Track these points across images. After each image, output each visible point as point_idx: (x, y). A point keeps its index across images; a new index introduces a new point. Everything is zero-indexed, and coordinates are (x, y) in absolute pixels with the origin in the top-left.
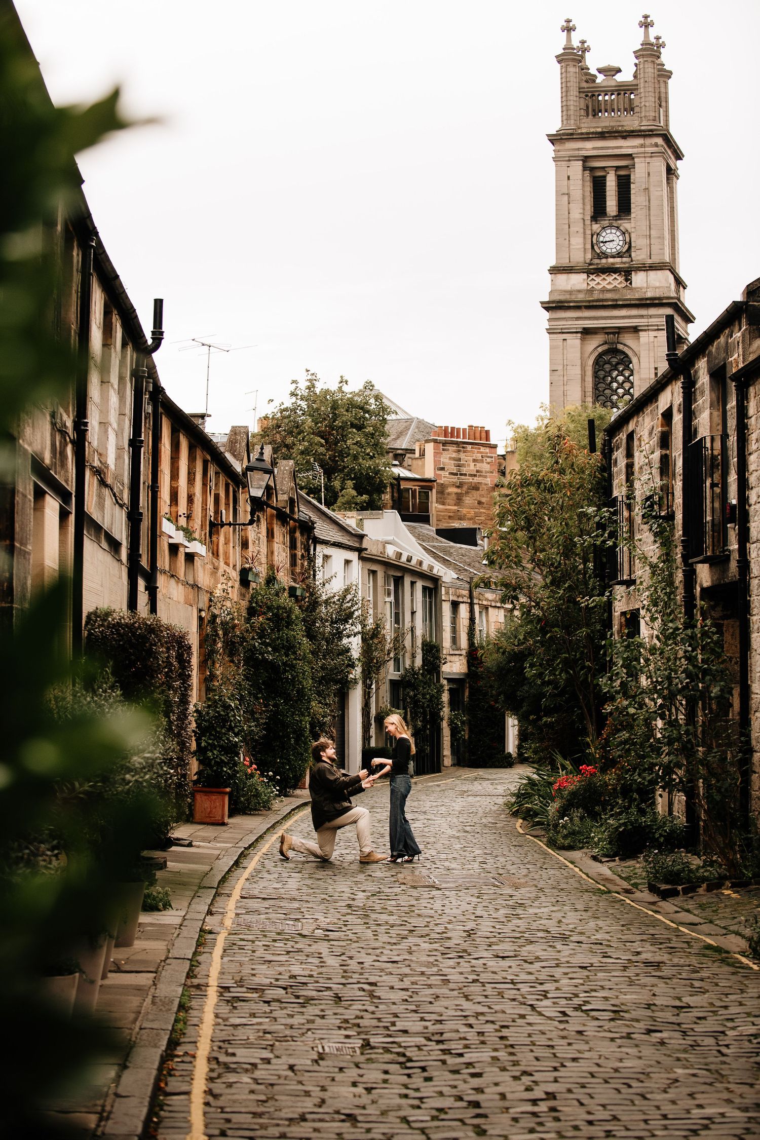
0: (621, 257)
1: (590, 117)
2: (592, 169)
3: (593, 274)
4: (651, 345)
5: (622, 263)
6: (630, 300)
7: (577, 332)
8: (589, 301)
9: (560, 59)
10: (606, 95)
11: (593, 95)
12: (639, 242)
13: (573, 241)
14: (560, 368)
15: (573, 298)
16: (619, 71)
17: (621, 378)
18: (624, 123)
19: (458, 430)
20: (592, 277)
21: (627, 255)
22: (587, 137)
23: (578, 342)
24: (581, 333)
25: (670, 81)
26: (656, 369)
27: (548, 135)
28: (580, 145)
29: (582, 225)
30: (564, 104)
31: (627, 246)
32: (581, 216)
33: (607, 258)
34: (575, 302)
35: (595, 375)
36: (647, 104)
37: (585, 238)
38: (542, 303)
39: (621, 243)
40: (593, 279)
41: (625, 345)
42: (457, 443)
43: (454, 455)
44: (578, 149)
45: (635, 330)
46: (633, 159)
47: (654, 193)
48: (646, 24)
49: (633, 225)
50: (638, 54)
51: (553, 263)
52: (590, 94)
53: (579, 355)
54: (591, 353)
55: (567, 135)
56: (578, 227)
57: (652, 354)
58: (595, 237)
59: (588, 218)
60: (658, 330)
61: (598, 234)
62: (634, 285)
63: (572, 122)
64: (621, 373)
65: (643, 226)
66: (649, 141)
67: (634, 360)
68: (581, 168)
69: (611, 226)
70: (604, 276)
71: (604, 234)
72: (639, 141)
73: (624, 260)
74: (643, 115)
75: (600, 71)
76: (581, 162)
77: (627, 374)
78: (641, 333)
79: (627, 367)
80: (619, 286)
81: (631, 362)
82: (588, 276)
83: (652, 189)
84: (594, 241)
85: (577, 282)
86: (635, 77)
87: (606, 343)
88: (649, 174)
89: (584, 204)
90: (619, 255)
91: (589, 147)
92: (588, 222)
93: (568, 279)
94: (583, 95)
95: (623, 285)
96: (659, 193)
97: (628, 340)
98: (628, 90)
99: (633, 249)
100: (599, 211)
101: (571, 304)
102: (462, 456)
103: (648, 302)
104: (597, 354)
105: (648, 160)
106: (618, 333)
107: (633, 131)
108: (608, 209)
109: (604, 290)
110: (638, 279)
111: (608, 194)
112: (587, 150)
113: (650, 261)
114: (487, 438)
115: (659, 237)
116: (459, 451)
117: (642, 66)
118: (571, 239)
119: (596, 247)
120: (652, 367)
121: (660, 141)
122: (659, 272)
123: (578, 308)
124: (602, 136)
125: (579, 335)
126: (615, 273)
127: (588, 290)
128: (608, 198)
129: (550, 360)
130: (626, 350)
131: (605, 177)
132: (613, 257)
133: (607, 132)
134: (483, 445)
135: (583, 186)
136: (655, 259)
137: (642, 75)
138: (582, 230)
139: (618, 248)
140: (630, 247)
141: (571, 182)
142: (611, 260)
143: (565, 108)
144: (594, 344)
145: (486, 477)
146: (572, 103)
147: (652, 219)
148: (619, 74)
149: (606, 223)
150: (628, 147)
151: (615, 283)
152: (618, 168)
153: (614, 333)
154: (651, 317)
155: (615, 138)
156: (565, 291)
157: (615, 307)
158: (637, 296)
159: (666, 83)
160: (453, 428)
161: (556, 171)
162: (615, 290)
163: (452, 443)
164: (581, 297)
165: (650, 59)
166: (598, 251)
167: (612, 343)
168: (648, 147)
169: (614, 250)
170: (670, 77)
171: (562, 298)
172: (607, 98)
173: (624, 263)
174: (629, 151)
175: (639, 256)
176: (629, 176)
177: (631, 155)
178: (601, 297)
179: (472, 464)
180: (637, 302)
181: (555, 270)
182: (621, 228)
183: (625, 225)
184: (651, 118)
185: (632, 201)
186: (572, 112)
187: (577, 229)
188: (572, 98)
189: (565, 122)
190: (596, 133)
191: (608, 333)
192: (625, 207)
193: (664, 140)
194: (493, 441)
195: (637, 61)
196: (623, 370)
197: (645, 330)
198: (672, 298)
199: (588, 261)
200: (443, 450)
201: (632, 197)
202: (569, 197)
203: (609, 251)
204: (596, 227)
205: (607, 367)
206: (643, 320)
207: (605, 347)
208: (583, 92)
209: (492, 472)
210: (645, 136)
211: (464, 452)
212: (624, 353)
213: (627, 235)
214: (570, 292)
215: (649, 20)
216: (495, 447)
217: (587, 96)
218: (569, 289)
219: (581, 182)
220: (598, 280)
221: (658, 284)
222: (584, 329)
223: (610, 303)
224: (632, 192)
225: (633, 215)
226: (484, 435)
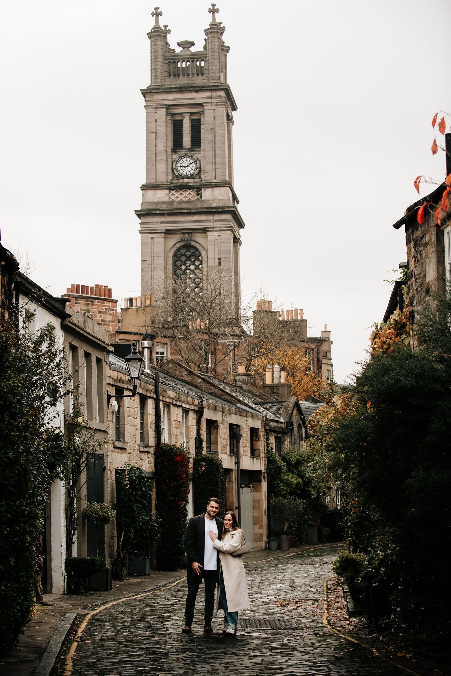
0: (194, 178)
1: (172, 77)
2: (173, 115)
3: (173, 190)
4: (216, 242)
5: (194, 182)
6: (201, 208)
7: (161, 233)
8: (171, 210)
9: (151, 35)
10: (183, 61)
11: (174, 62)
12: (207, 167)
13: (159, 166)
14: (149, 258)
15: (159, 207)
16: (193, 44)
17: (192, 267)
18: (197, 82)
19: (87, 287)
20: (173, 192)
21: (198, 176)
22: (169, 91)
23: (162, 240)
24: (164, 233)
25: (228, 55)
26: (220, 259)
27: (141, 90)
28: (164, 96)
29: (165, 155)
30: (153, 67)
31: (198, 170)
32: (165, 148)
33: (183, 178)
34: (160, 210)
35: (174, 264)
36: (214, 68)
37: (167, 165)
38: (136, 211)
39: (194, 168)
40: (173, 194)
41: (196, 242)
42: (87, 298)
43: (84, 307)
44: (163, 100)
45: (204, 231)
46: (203, 107)
47: (218, 132)
48: (213, 10)
49: (202, 155)
50: (207, 32)
51: (144, 182)
52: (172, 61)
53: (162, 249)
54: (171, 248)
55: (155, 89)
56: (162, 157)
57: (216, 248)
58: (174, 163)
59: (170, 150)
60: (221, 230)
61: (177, 162)
62: (203, 198)
63: (159, 80)
64: (193, 263)
65: (210, 154)
66: (215, 94)
67: (203, 253)
68: (165, 113)
69: (186, 156)
70: (181, 192)
71: (181, 161)
72: (208, 94)
73: (196, 180)
74: (211, 75)
75: (179, 44)
76: (165, 109)
77: (197, 263)
78: (209, 233)
79: (197, 259)
80: (192, 199)
81: (200, 255)
82: (170, 192)
83: (217, 128)
84: (174, 167)
85: (162, 195)
86: (205, 48)
87: (182, 240)
88: (215, 118)
89: (167, 140)
90: (192, 176)
91: (171, 98)
92: (170, 153)
93: (155, 194)
94: (167, 62)
95: (195, 198)
96: (222, 132)
97: (199, 238)
98: (200, 58)
99: (202, 173)
100: (177, 145)
101: (157, 212)
102: (90, 308)
103: (214, 210)
104: (175, 248)
105: (214, 107)
106: (192, 233)
107: (203, 87)
108: (184, 144)
109: (181, 202)
110: (207, 194)
111: (184, 132)
112: (169, 100)
113: (215, 181)
114: (110, 295)
115: (222, 164)
116: (88, 304)
117: (210, 41)
118: (157, 165)
119: (175, 171)
120: (217, 257)
121: (223, 94)
122: (222, 189)
123: (162, 214)
124: (181, 90)
125: (163, 235)
126: (189, 189)
127: (169, 202)
128: (184, 136)
129: (142, 253)
130: (197, 245)
131: (182, 120)
132: (188, 178)
133: (185, 87)
134: (106, 300)
135: (166, 126)
136: (219, 179)
137: (210, 47)
138: (165, 158)
139: (192, 171)
140: (200, 171)
141: (158, 123)
142: (186, 180)
143: (153, 70)
144: (174, 241)
145: (108, 325)
146: (159, 67)
147: (217, 150)
148: (193, 47)
149: (183, 153)
150: (199, 98)
151: (190, 197)
152: (192, 114)
153: (188, 233)
154: (216, 221)
155: (190, 91)
156: (153, 203)
157: (190, 214)
158: (205, 206)
159: (225, 56)
160: (83, 286)
161: (147, 116)
162: (189, 202)
163: (83, 297)
164: (164, 206)
165: (216, 36)
166: (177, 174)
167: (187, 241)
168: (214, 98)
169: (188, 173)
170: (228, 52)
171: (150, 207)
172: (184, 64)
173: (197, 182)
174: (200, 101)
175: (206, 177)
176: (200, 120)
177: (201, 104)
178: (179, 206)
179: (98, 315)
180: (206, 210)
181: (145, 188)
182: (194, 157)
183: (196, 155)
184: (217, 78)
185: (202, 137)
186: (158, 74)
187: (162, 158)
188: (159, 63)
189: (153, 81)
190: (176, 88)
191: (184, 233)
192: (196, 142)
193: (226, 93)
194: (114, 297)
195: (206, 38)
196: (195, 261)
197: (211, 231)
198: (231, 207)
199: (169, 181)
200: (76, 303)
201: (202, 134)
202: (156, 134)
203: (184, 173)
204: (175, 156)
205: (183, 259)
206: (210, 224)
207: (182, 244)
208: (167, 59)
209: (113, 322)
210: (212, 90)
211: (92, 305)
212: (195, 248)
213: (198, 162)
214: (157, 203)
215: (216, 8)
216: (116, 302)
217: (169, 62)
218: (155, 200)
219: (165, 124)
220: (177, 194)
221: (221, 198)
222: (167, 230)
223: (186, 211)
224: (202, 131)
225: (202, 148)
226: (107, 293)
